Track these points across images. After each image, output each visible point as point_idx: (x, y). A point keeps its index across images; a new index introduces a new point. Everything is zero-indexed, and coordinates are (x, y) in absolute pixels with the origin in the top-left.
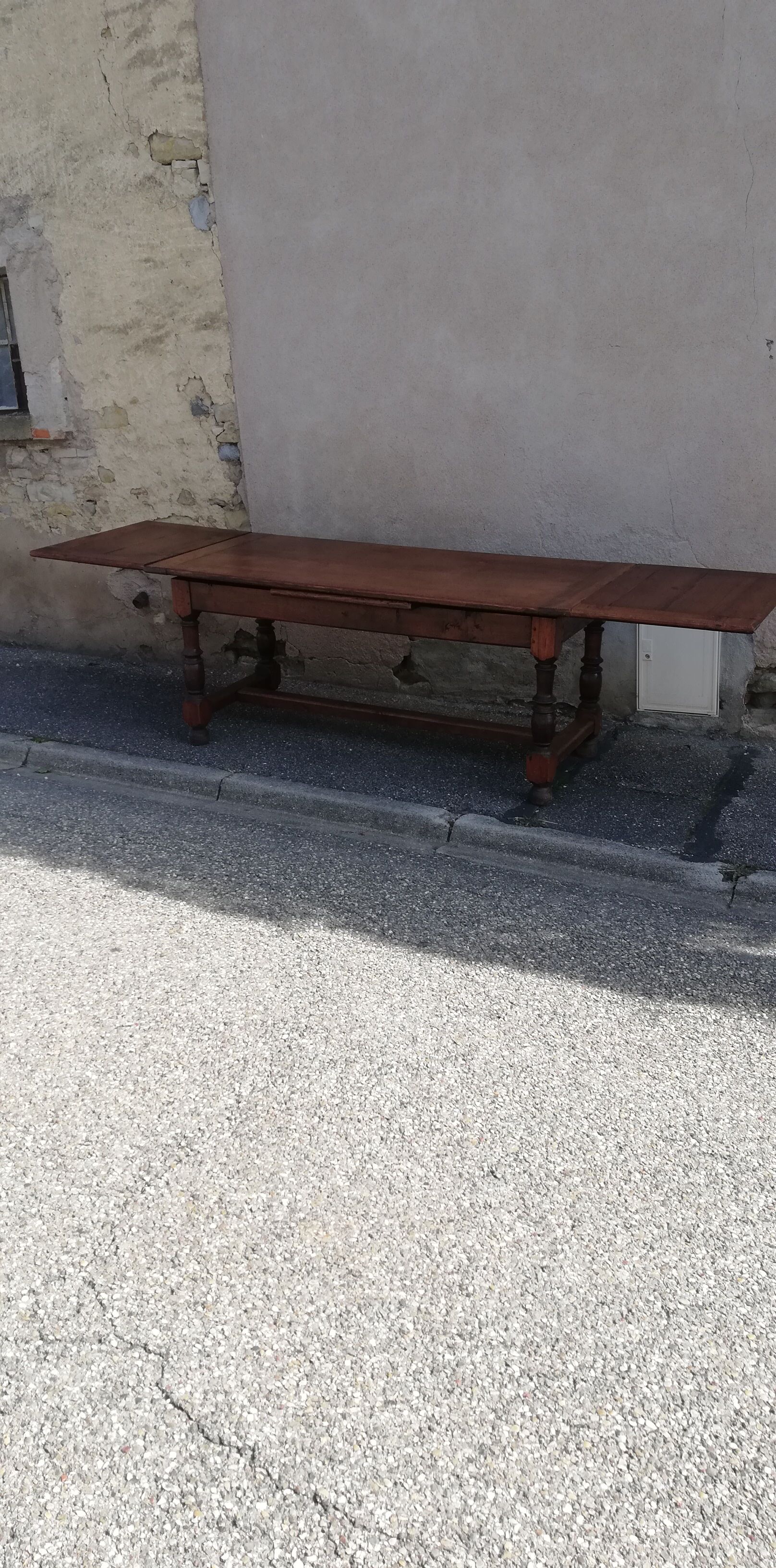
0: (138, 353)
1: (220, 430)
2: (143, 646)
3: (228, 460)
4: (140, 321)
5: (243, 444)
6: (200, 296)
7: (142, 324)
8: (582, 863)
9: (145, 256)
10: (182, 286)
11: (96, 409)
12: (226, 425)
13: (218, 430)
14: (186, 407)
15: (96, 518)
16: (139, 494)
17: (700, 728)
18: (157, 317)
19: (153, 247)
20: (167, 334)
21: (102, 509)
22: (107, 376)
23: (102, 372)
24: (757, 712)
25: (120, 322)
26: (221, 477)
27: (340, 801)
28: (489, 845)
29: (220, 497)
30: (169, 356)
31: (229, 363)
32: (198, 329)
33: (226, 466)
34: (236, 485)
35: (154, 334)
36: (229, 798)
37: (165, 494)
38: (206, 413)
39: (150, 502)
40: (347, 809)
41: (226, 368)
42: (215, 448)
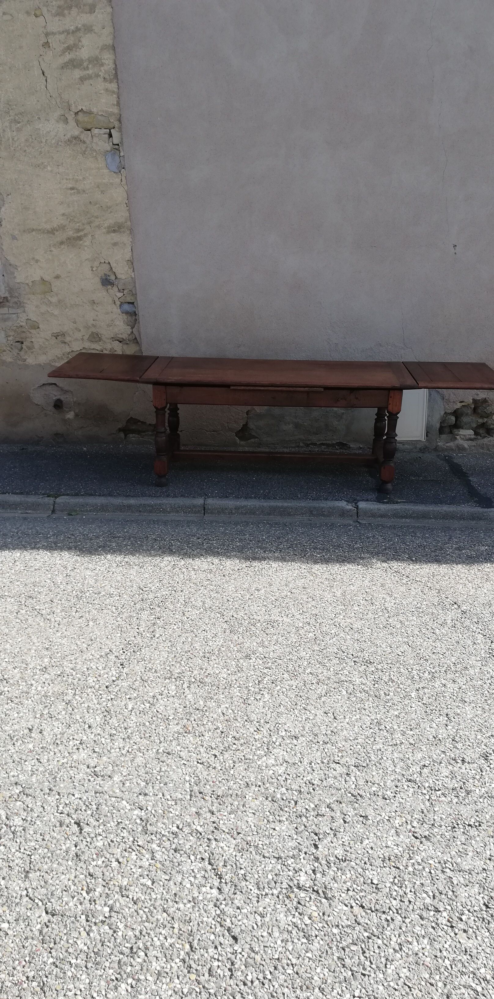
0: (63, 247)
1: (122, 294)
2: (56, 434)
3: (127, 313)
4: (65, 226)
5: (140, 302)
6: (111, 212)
7: (66, 228)
8: (435, 518)
9: (70, 186)
10: (97, 206)
11: (27, 282)
12: (125, 292)
13: (120, 295)
14: (97, 280)
15: (22, 353)
16: (58, 336)
17: (416, 448)
18: (78, 224)
19: (77, 181)
20: (85, 235)
21: (27, 347)
22: (37, 261)
23: (33, 258)
24: (444, 436)
25: (48, 227)
26: (122, 323)
27: (285, 504)
28: (382, 516)
29: (120, 336)
30: (86, 248)
31: (130, 253)
32: (108, 232)
33: (125, 316)
34: (132, 328)
35: (75, 235)
36: (212, 513)
37: (78, 335)
38: (112, 284)
39: (66, 341)
40: (292, 508)
41: (128, 256)
42: (118, 305)
